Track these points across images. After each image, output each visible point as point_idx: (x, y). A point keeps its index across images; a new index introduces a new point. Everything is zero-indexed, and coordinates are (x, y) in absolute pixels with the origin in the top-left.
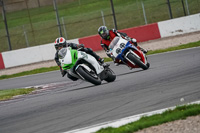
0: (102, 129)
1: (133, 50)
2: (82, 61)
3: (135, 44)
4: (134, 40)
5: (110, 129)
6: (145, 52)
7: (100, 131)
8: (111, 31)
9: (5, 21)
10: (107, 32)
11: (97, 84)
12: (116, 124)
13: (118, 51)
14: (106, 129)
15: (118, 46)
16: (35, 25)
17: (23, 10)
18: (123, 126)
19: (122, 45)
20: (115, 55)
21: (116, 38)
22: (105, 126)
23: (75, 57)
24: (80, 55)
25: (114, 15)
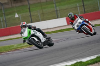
0: (77, 62)
1: (86, 25)
2: (33, 35)
3: (88, 22)
4: (87, 20)
5: (81, 62)
6: (93, 26)
7: (76, 63)
8: (75, 15)
9: (29, 8)
10: (73, 16)
11: (40, 48)
12: (84, 60)
13: (78, 26)
14: (79, 62)
15: (78, 24)
16: (44, 10)
17: (38, 3)
18: (88, 61)
19: (80, 23)
20: (76, 28)
21: (77, 19)
22: (79, 61)
23: (29, 33)
24: (32, 32)
25: (84, 6)
